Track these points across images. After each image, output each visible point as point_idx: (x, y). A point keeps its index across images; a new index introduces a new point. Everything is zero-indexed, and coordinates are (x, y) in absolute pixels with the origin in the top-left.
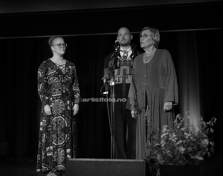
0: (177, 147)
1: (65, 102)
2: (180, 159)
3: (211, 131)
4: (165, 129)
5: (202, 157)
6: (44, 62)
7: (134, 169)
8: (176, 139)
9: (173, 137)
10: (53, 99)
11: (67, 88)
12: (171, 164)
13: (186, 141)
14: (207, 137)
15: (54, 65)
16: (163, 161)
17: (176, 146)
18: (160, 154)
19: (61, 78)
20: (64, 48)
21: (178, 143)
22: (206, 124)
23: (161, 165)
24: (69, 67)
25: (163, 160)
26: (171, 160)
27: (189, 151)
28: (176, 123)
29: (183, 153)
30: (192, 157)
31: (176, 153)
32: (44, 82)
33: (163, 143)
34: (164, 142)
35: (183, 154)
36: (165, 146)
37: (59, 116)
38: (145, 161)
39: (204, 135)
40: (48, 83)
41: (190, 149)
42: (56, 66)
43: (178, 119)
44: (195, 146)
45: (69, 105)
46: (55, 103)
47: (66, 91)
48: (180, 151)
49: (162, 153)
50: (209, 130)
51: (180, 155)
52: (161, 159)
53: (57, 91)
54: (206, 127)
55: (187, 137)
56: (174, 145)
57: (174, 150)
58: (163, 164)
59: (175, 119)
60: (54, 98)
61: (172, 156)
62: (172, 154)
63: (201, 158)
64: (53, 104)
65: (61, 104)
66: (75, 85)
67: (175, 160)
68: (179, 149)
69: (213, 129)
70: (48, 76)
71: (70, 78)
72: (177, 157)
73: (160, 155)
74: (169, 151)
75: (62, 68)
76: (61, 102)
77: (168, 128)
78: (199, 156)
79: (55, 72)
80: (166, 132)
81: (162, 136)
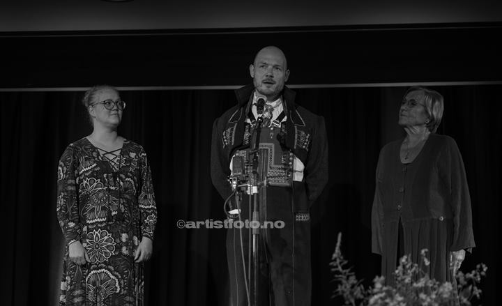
1: (117, 236)
3: (474, 293)
4: (378, 286)
6: (72, 145)
9: (397, 302)
10: (88, 228)
11: (123, 203)
14: (469, 303)
15: (92, 152)
19: (109, 181)
20: (117, 110)
22: (465, 277)
24: (129, 155)
28: (401, 274)
32: (67, 191)
37: (101, 268)
39: (462, 298)
40: (78, 194)
42: (98, 154)
43: (404, 266)
45: (126, 244)
46: (92, 238)
47: (119, 210)
50: (472, 290)
53: (97, 212)
54: (466, 283)
60: (90, 227)
64: (88, 240)
65: (106, 241)
66: (146, 197)
69: (478, 289)
70: (78, 175)
71: (130, 179)
75: (111, 157)
76: (106, 237)
77: (385, 284)
79: (93, 166)
80: (381, 292)
81: (372, 301)
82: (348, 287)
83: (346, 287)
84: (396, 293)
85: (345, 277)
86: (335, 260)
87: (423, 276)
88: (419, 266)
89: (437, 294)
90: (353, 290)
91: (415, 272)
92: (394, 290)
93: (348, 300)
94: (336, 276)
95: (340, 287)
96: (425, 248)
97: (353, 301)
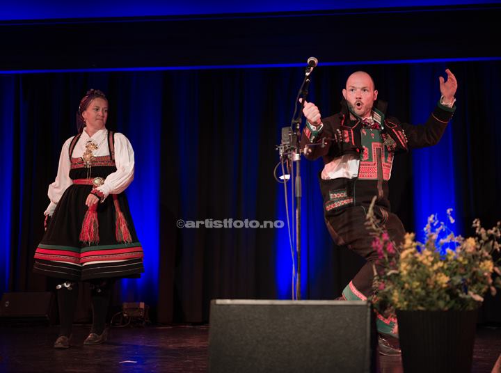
0: (434, 275)
2: (438, 298)
3: (495, 247)
4: (408, 242)
5: (481, 296)
7: (347, 319)
8: (431, 259)
9: (426, 256)
12: (420, 308)
13: (450, 264)
14: (490, 257)
16: (405, 303)
17: (431, 273)
18: (399, 290)
21: (435, 267)
22: (487, 233)
23: (402, 311)
25: (405, 300)
26: (421, 301)
27: (455, 284)
28: (429, 231)
29: (444, 286)
30: (461, 295)
31: (431, 287)
33: (404, 268)
34: (408, 265)
35: (445, 288)
36: (410, 273)
38: (369, 304)
39: (484, 252)
41: (458, 280)
43: (432, 224)
44: (467, 274)
48: (439, 283)
49: (403, 288)
50: (493, 245)
51: (438, 291)
52: (401, 299)
54: (487, 238)
55: (450, 258)
56: (426, 271)
57: (428, 280)
58: (406, 309)
59: (427, 223)
61: (423, 293)
62: (423, 289)
63: (478, 298)
67: (429, 299)
68: (438, 278)
69: (498, 243)
72: (433, 293)
73: (398, 292)
74: (418, 284)
77: (415, 240)
78: (475, 294)
80: (411, 247)
81: (403, 255)
82: (382, 243)
83: (379, 243)
84: (424, 248)
85: (378, 234)
86: (369, 220)
87: (449, 233)
88: (445, 224)
89: (461, 249)
90: (386, 246)
91: (442, 230)
92: (423, 246)
93: (381, 254)
94: (371, 234)
95: (374, 243)
96: (450, 208)
97: (386, 256)
